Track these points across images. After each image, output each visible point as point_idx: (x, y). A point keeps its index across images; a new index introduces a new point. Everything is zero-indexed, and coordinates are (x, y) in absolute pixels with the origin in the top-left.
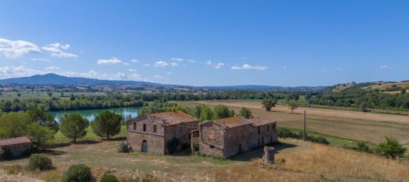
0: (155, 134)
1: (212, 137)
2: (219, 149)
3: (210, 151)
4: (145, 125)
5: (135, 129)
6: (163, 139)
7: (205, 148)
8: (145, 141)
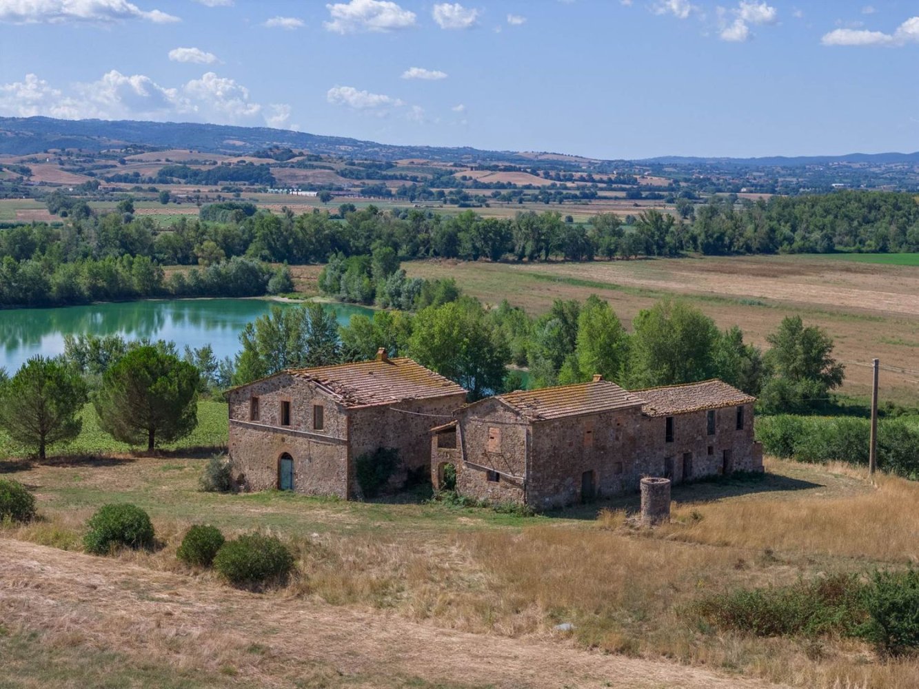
0: (320, 433)
1: (493, 446)
2: (513, 482)
3: (488, 491)
4: (286, 406)
5: (255, 415)
6: (344, 450)
7: (473, 482)
8: (286, 456)
